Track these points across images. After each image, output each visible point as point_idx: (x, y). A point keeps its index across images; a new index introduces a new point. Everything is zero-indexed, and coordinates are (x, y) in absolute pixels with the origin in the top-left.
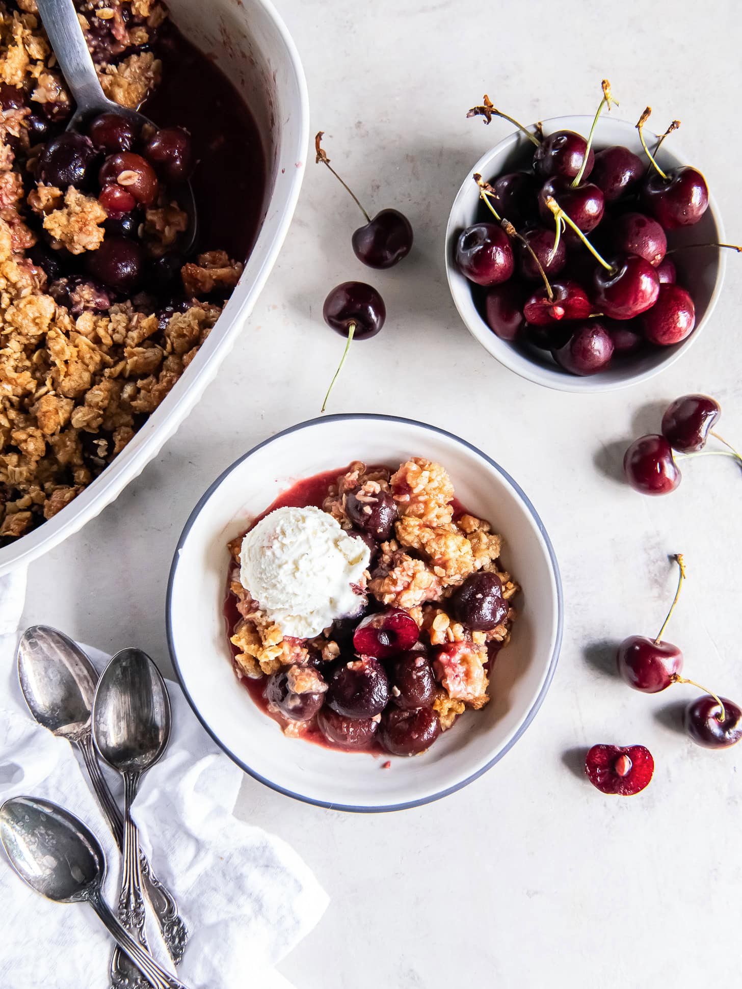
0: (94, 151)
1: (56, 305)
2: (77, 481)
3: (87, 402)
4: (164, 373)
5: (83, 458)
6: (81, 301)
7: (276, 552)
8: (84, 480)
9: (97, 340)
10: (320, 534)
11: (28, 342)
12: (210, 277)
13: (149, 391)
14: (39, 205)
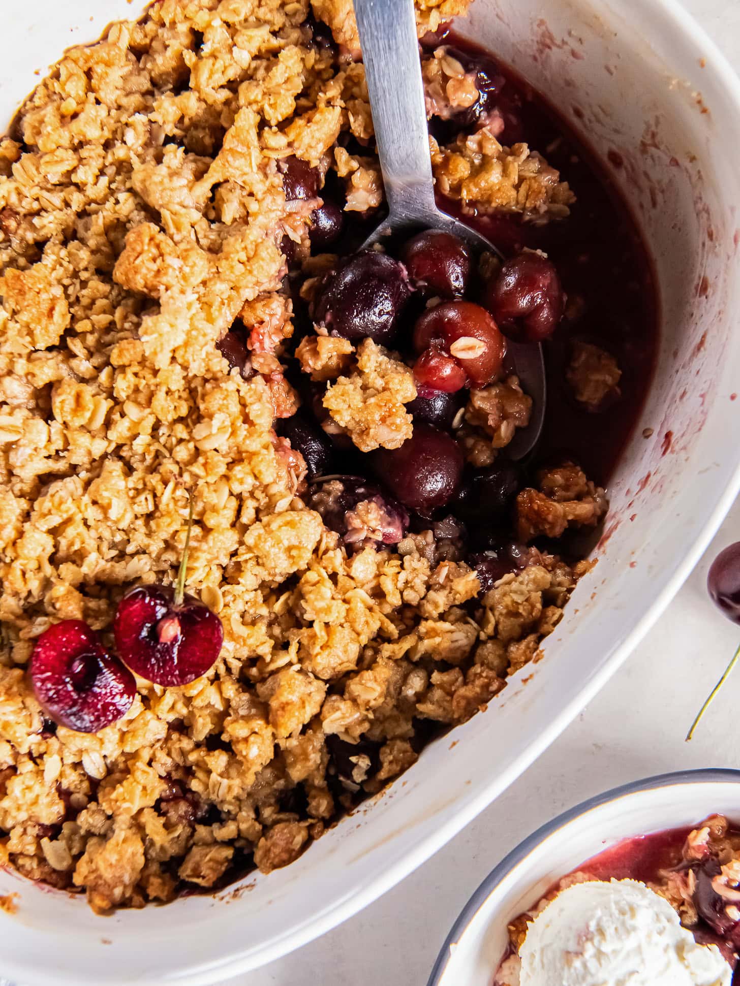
0: (409, 287)
1: (324, 528)
2: (314, 812)
3: (349, 693)
4: (477, 669)
5: (327, 777)
6: (362, 529)
7: (589, 964)
8: (326, 815)
9: (378, 594)
10: (656, 938)
11: (271, 578)
12: (565, 516)
13: (451, 694)
14: (315, 364)
